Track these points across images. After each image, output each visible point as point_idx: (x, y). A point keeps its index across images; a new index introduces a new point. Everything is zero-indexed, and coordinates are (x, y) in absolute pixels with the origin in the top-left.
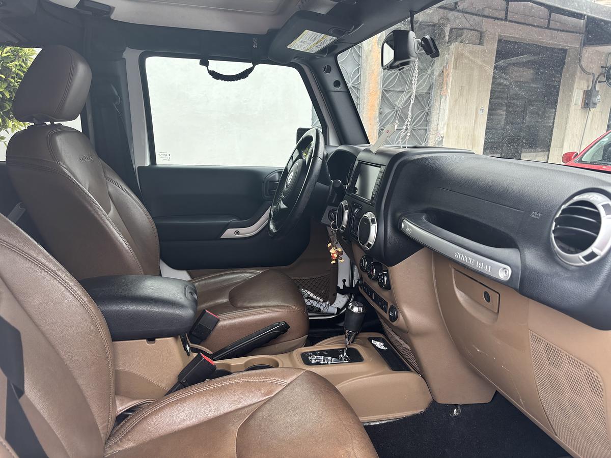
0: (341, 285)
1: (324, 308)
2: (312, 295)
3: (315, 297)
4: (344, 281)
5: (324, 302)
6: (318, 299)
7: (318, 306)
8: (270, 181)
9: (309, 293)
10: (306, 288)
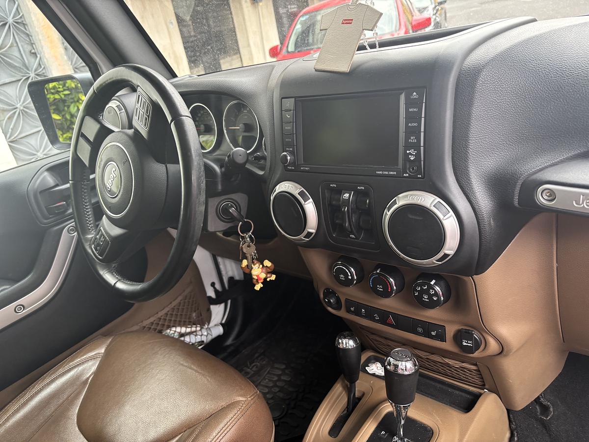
0: (211, 293)
1: (207, 336)
2: (183, 330)
3: (188, 330)
4: (213, 284)
5: (202, 328)
6: (194, 329)
7: (199, 339)
8: (41, 192)
9: (178, 329)
10: (172, 325)
